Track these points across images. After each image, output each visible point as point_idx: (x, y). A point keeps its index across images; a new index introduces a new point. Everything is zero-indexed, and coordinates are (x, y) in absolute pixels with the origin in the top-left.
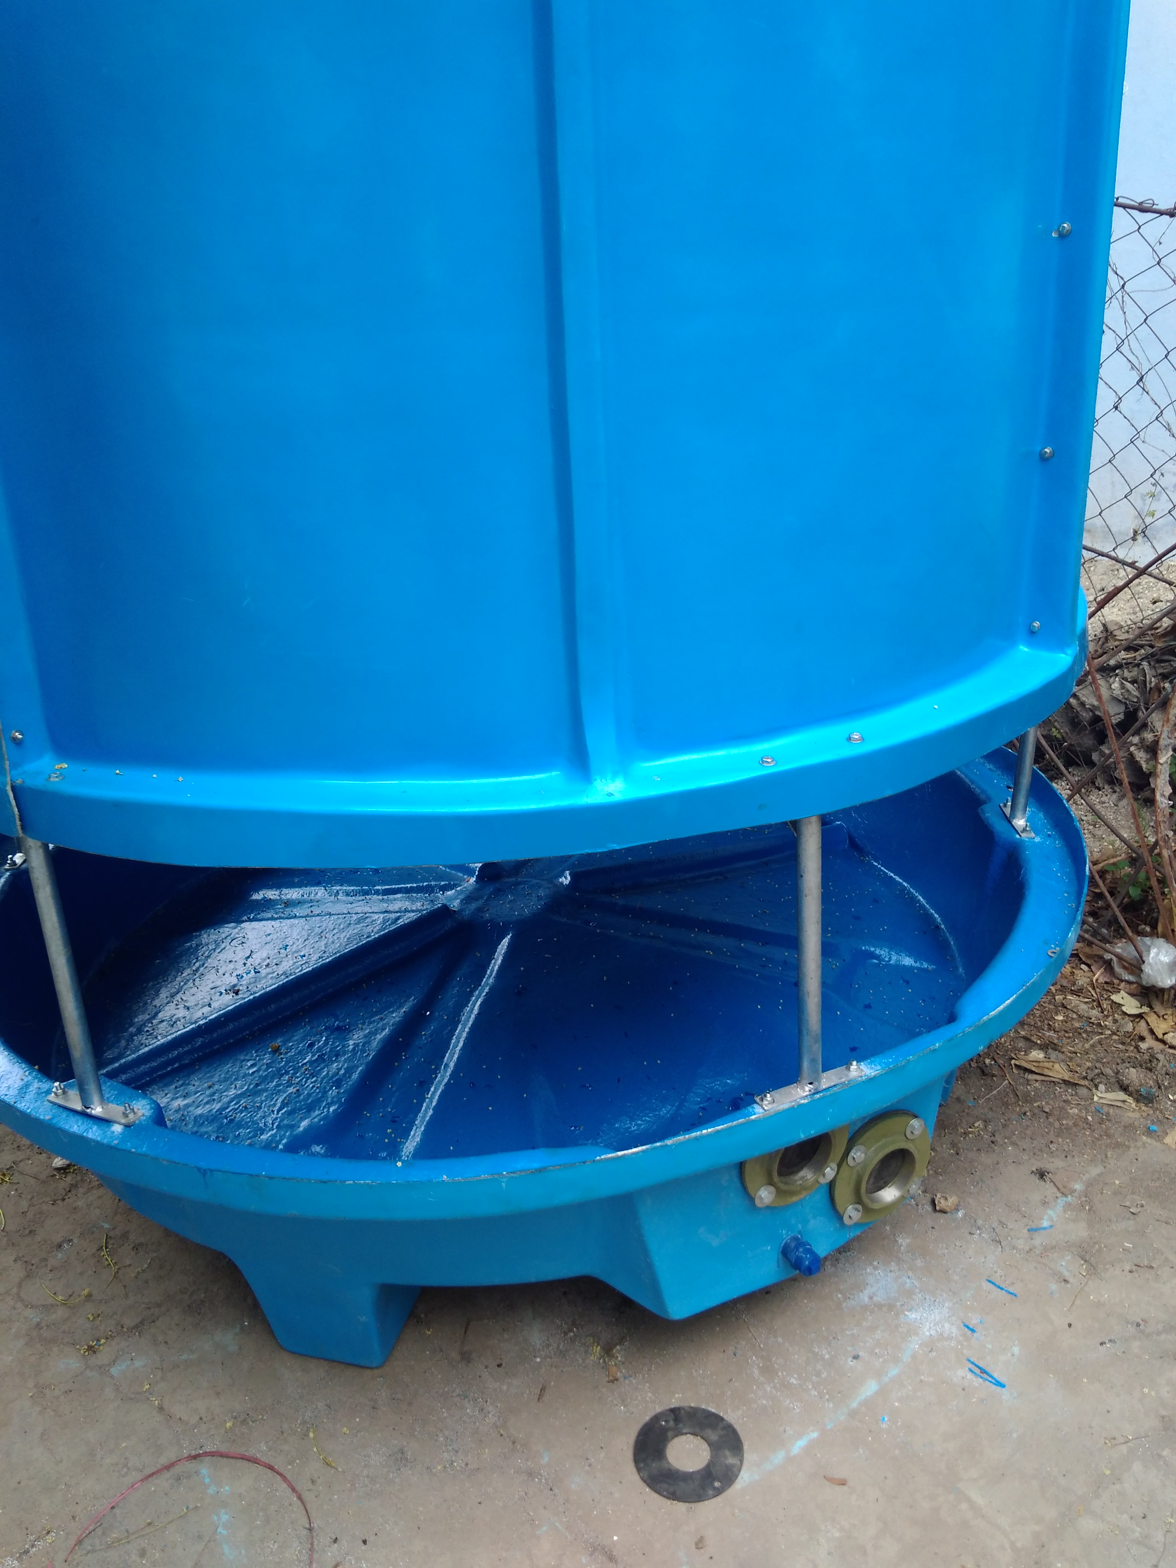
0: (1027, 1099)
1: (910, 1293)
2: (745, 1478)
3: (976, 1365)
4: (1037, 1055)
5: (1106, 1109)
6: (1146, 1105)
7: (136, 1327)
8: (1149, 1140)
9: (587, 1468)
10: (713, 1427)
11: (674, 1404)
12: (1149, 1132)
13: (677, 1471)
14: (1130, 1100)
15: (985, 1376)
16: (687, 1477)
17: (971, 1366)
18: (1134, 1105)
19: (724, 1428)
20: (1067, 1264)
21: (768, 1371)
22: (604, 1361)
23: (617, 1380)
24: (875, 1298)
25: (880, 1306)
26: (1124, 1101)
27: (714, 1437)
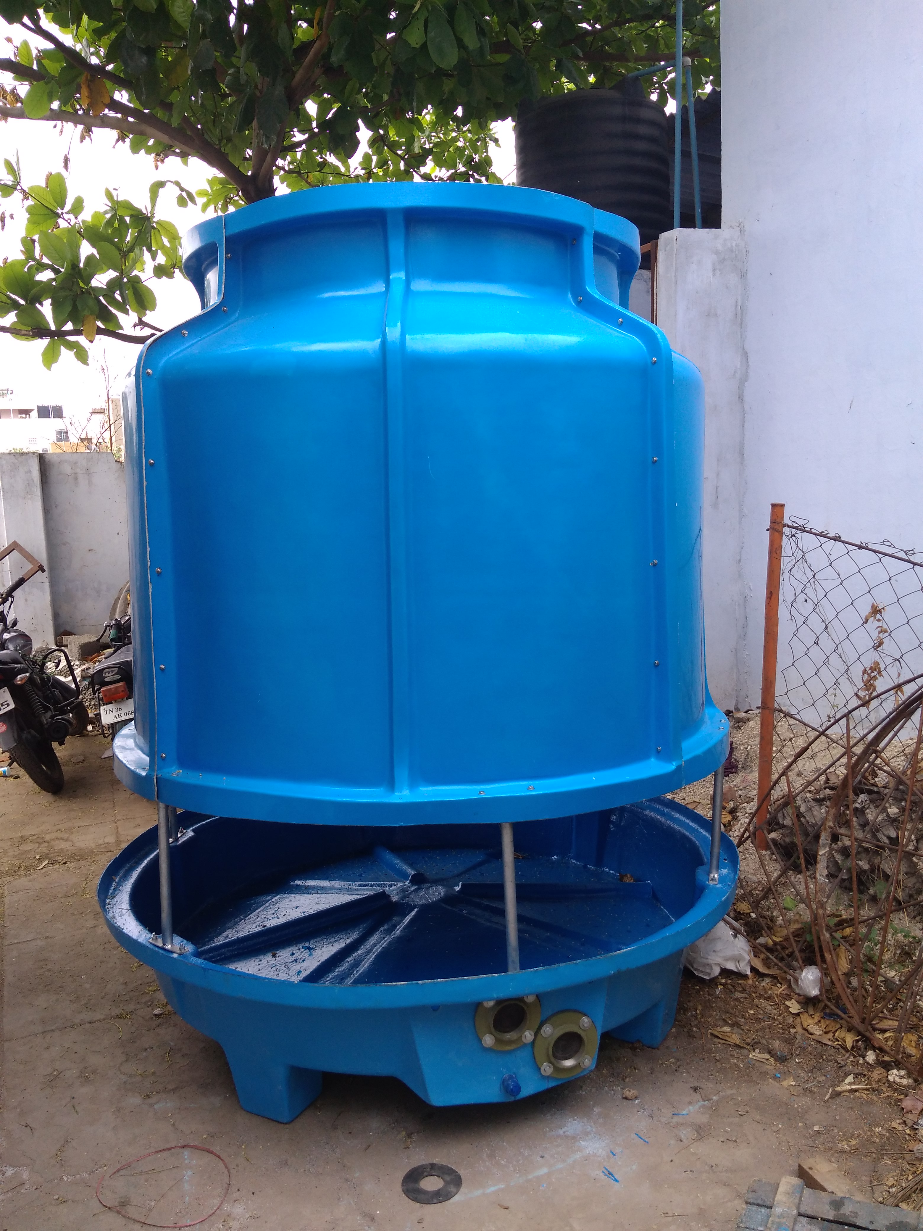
0: (710, 1051)
1: (589, 1133)
2: (457, 1198)
3: (607, 1170)
4: (727, 1029)
5: (754, 1062)
6: (780, 1063)
7: (173, 1090)
8: (773, 1082)
9: (377, 1182)
10: (449, 1174)
11: (435, 1162)
12: (775, 1078)
13: (423, 1189)
14: (772, 1060)
15: (610, 1176)
16: (425, 1192)
17: (604, 1170)
18: (773, 1063)
19: (456, 1176)
20: (686, 1133)
21: (492, 1156)
22: (406, 1139)
23: (409, 1148)
24: (567, 1133)
25: (567, 1137)
26: (767, 1060)
27: (448, 1178)
